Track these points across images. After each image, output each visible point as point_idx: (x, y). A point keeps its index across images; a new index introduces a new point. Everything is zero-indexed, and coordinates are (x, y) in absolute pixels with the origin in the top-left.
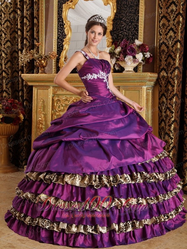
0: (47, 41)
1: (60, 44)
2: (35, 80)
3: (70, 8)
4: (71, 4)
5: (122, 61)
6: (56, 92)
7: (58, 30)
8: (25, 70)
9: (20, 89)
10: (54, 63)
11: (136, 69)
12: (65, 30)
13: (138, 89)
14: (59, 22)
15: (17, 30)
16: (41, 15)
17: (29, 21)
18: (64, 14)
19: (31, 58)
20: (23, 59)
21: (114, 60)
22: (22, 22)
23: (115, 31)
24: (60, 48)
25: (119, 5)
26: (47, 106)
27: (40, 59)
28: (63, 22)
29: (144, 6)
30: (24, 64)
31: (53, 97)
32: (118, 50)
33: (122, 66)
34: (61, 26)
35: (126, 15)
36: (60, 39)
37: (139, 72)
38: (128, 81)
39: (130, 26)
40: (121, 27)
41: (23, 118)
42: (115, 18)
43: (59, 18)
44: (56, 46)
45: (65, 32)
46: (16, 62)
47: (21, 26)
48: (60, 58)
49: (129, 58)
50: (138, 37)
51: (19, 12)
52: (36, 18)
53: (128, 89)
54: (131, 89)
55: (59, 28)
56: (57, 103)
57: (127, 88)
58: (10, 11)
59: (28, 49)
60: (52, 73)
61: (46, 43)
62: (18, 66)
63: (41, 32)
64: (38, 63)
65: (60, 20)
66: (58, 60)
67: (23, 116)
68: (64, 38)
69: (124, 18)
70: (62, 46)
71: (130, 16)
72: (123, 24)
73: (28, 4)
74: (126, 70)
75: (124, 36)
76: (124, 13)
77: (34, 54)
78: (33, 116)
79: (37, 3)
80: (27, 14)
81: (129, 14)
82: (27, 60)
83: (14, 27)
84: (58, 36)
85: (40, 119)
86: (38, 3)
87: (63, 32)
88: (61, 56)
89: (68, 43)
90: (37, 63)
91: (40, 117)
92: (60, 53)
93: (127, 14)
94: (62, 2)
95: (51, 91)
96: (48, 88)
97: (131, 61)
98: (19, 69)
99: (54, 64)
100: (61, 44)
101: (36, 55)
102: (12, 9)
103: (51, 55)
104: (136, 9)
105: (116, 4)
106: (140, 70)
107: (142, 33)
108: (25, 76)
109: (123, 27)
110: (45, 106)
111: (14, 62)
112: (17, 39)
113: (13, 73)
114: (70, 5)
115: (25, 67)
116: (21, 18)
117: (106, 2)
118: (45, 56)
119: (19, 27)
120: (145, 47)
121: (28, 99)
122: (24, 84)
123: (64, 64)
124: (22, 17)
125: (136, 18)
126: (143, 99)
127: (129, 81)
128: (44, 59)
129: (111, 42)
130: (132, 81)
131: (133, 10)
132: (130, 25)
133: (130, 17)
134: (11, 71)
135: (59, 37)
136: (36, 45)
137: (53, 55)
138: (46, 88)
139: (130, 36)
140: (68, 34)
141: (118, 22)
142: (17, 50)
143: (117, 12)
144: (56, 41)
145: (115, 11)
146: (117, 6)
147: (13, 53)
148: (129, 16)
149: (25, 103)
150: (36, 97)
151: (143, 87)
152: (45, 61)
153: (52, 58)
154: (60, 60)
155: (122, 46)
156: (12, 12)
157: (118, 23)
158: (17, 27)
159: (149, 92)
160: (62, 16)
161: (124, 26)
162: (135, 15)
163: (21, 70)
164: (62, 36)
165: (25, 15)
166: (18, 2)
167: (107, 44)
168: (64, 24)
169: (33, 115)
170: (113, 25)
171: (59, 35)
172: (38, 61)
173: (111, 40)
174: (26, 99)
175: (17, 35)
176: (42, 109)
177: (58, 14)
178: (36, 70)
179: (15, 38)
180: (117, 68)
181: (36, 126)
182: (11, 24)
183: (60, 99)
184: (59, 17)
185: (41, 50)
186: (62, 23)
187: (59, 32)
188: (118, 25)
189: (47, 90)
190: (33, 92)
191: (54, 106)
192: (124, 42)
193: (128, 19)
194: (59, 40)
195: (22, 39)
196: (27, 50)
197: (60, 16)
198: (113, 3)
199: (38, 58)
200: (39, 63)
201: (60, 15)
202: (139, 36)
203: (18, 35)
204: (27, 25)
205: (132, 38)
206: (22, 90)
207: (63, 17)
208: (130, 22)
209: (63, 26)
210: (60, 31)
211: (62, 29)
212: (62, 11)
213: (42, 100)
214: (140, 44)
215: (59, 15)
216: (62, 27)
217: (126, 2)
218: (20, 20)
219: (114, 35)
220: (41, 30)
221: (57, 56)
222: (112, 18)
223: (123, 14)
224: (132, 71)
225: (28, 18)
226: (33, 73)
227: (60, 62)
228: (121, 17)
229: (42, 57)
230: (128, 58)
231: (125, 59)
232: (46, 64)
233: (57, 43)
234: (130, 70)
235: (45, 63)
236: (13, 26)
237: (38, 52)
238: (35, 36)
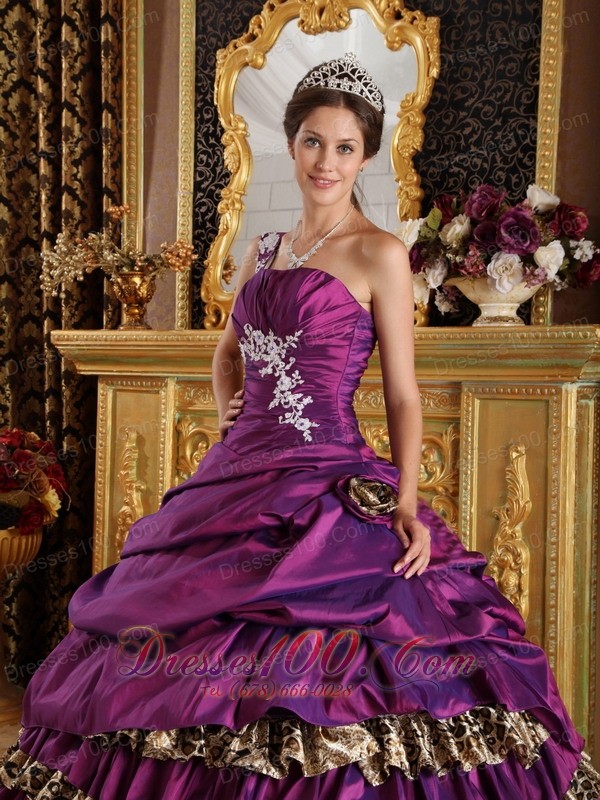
0: (151, 199)
1: (203, 209)
2: (106, 356)
3: (246, 64)
4: (247, 47)
5: (475, 277)
6: (191, 403)
7: (196, 157)
8: (68, 314)
9: (47, 387)
10: (179, 285)
11: (526, 311)
12: (226, 154)
13: (542, 393)
14: (199, 121)
15: (33, 158)
16: (129, 98)
17: (81, 121)
18: (220, 90)
19: (91, 266)
20: (56, 273)
21: (437, 272)
22: (54, 127)
23: (435, 153)
24: (206, 228)
25: (453, 45)
26: (156, 459)
27: (126, 270)
28: (216, 121)
29: (561, 46)
30: (63, 289)
31: (179, 421)
32: (458, 228)
33: (471, 296)
34: (207, 141)
35: (482, 85)
36: (203, 191)
37: (538, 324)
38: (498, 361)
39: (500, 134)
40: (458, 138)
41: (58, 507)
42: (432, 99)
43: (203, 107)
44: (190, 219)
45: (226, 162)
46: (30, 282)
47: (49, 141)
48: (205, 268)
49: (505, 265)
50: (534, 175)
51: (42, 87)
52: (111, 110)
53: (498, 393)
54: (513, 393)
55: (200, 146)
56: (195, 448)
57: (491, 392)
58: (9, 84)
59: (78, 232)
60: (171, 328)
61: (149, 208)
62: (38, 299)
63: (129, 165)
64: (116, 288)
65: (206, 116)
66: (197, 276)
67: (56, 496)
68: (222, 187)
69: (471, 101)
70: (215, 220)
71: (499, 89)
72: (468, 125)
73: (79, 54)
74: (485, 313)
75: (470, 173)
76: (474, 79)
77: (101, 248)
78: (98, 498)
79: (113, 47)
80: (75, 95)
81: (492, 83)
82: (72, 273)
83: (24, 147)
84: (195, 178)
85: (125, 508)
86: (116, 49)
87: (216, 164)
88: (211, 257)
89: (237, 206)
90: (114, 286)
91: (127, 504)
92: (207, 247)
93: (487, 83)
94: (211, 45)
95: (172, 397)
96: (156, 386)
97: (512, 275)
98: (45, 309)
99: (182, 289)
100: (208, 210)
101: (109, 256)
102: (14, 77)
103: (171, 252)
104: (526, 58)
105: (437, 41)
106: (542, 316)
107: (549, 161)
108: (69, 339)
109: (467, 138)
110: (147, 458)
111: (22, 283)
112: (33, 192)
113: (18, 324)
114: (245, 52)
115: (67, 303)
116: (49, 110)
117: (397, 35)
118: (146, 260)
119: (42, 144)
120: (573, 216)
121: (77, 426)
122: (63, 368)
123: (220, 290)
124: (56, 106)
125: (524, 94)
126: (566, 437)
127: (503, 361)
128: (143, 272)
129: (418, 199)
130: (519, 361)
131: (513, 64)
132: (496, 129)
133: (499, 94)
134: (11, 317)
135: (202, 182)
136: (108, 214)
137: (178, 256)
138: (152, 386)
139: (500, 173)
140: (238, 168)
141: (447, 117)
142: (34, 237)
143: (441, 75)
144: (191, 200)
145: (435, 72)
146: (442, 50)
147: (19, 248)
148: (495, 91)
149: (65, 445)
150: (109, 423)
151: (564, 387)
152: (147, 279)
153: (174, 265)
154: (206, 274)
155: (474, 214)
156: (13, 89)
157: (448, 122)
158: (34, 145)
159: (587, 406)
160: (212, 99)
161: (474, 132)
162: (520, 86)
163: (49, 313)
164: (211, 180)
165: (65, 95)
166: (39, 47)
167: (401, 209)
168: (223, 131)
169: (98, 492)
170: (426, 128)
171: (201, 174)
172: (119, 280)
173: (417, 193)
174: (69, 429)
175: (33, 177)
176: (134, 471)
177: (198, 90)
178: (108, 316)
179: (26, 188)
180: (443, 307)
181: (112, 537)
182: (13, 136)
183: (206, 431)
184: (199, 105)
185: (128, 237)
186: (212, 129)
187: (202, 161)
188: (446, 130)
189: (153, 396)
190: (100, 404)
191: (184, 457)
192: (484, 197)
193: (490, 103)
194: (200, 195)
195: (52, 191)
196: (72, 235)
197: (203, 100)
198: (424, 37)
199: (119, 268)
200: (120, 288)
201: (206, 94)
202: (537, 170)
203: (38, 177)
204: (73, 137)
205: (508, 180)
206: (56, 393)
207: (219, 102)
208: (497, 117)
209: (218, 140)
210: (204, 158)
211: (214, 152)
212: (213, 79)
213: (134, 436)
214: (548, 205)
215: (201, 93)
216: (212, 141)
217: (483, 31)
218: (45, 117)
219: (431, 171)
220: (129, 158)
221: (195, 257)
222: (422, 99)
223: (467, 84)
224: (513, 319)
225: (77, 109)
226: (98, 326)
227: (204, 282)
228: (460, 96)
229: (132, 264)
230: (500, 262)
231: (490, 267)
232: (152, 288)
233: (194, 207)
234: (504, 313)
235: (145, 286)
236: (18, 143)
237: (119, 244)
238: (106, 181)
